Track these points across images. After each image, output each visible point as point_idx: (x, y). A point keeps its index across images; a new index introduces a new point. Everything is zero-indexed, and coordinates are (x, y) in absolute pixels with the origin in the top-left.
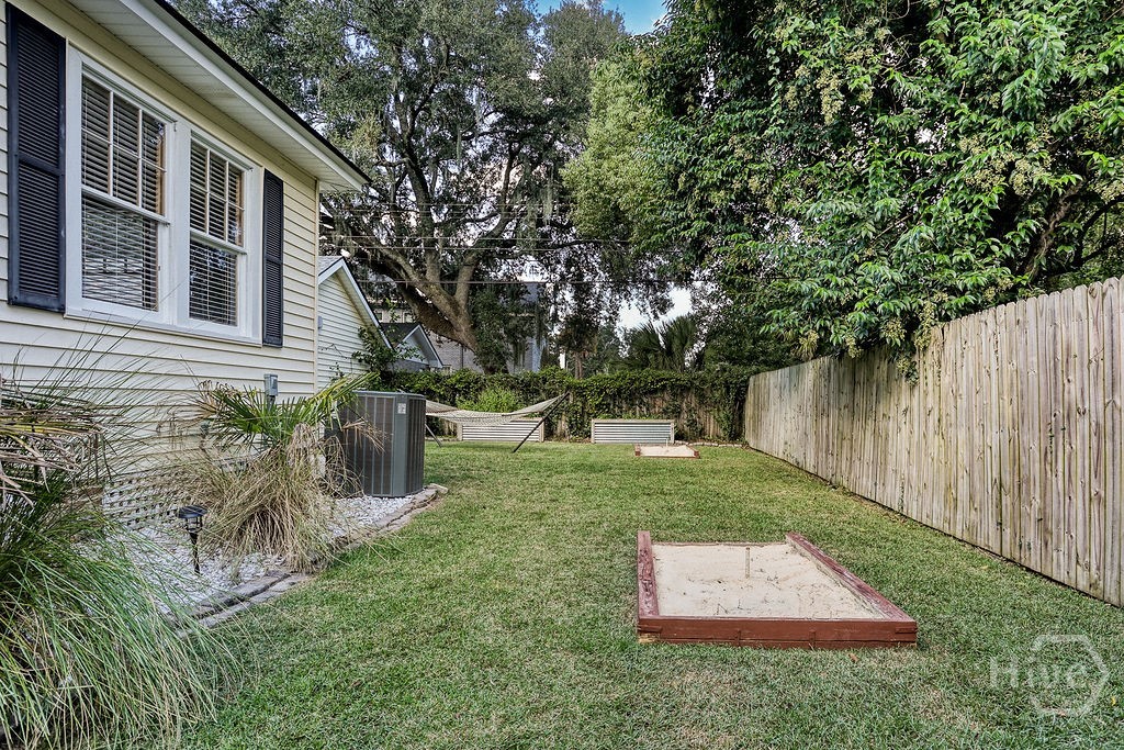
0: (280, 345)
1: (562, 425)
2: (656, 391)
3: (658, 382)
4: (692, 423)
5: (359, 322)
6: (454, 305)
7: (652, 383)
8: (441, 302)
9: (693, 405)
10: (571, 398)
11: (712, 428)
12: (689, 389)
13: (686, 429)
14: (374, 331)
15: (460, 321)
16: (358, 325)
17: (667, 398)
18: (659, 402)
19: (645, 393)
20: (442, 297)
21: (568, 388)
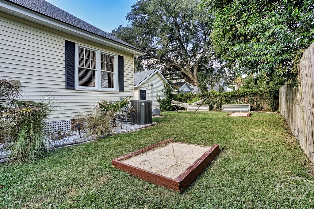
0: (123, 91)
1: (215, 106)
2: (244, 95)
3: (245, 93)
4: (258, 105)
5: (164, 83)
6: (193, 76)
7: (243, 93)
8: (190, 76)
9: (258, 99)
10: (217, 99)
11: (266, 107)
12: (256, 94)
13: (256, 107)
14: (168, 85)
15: (195, 80)
16: (163, 84)
17: (248, 97)
18: (246, 99)
19: (241, 96)
20: (190, 74)
21: (216, 96)
